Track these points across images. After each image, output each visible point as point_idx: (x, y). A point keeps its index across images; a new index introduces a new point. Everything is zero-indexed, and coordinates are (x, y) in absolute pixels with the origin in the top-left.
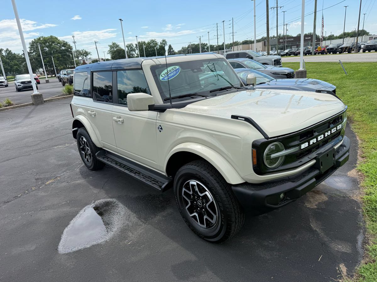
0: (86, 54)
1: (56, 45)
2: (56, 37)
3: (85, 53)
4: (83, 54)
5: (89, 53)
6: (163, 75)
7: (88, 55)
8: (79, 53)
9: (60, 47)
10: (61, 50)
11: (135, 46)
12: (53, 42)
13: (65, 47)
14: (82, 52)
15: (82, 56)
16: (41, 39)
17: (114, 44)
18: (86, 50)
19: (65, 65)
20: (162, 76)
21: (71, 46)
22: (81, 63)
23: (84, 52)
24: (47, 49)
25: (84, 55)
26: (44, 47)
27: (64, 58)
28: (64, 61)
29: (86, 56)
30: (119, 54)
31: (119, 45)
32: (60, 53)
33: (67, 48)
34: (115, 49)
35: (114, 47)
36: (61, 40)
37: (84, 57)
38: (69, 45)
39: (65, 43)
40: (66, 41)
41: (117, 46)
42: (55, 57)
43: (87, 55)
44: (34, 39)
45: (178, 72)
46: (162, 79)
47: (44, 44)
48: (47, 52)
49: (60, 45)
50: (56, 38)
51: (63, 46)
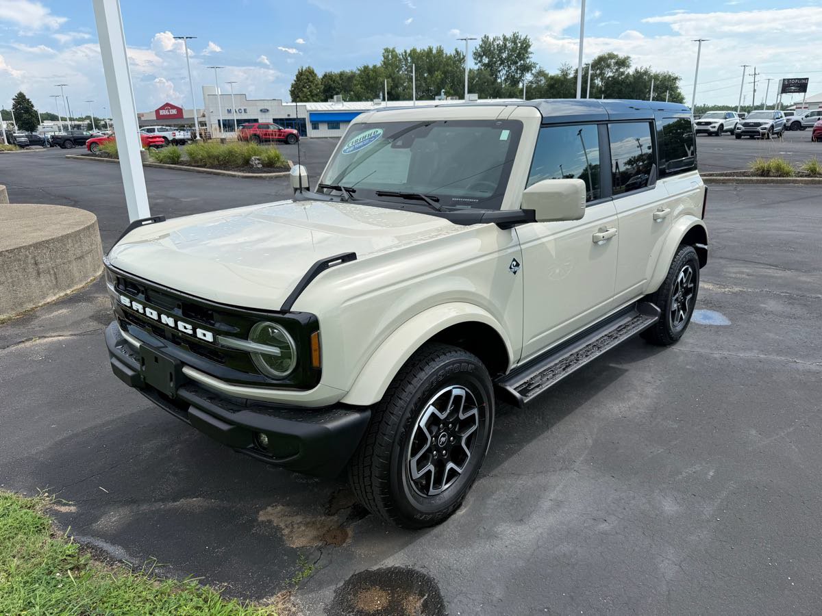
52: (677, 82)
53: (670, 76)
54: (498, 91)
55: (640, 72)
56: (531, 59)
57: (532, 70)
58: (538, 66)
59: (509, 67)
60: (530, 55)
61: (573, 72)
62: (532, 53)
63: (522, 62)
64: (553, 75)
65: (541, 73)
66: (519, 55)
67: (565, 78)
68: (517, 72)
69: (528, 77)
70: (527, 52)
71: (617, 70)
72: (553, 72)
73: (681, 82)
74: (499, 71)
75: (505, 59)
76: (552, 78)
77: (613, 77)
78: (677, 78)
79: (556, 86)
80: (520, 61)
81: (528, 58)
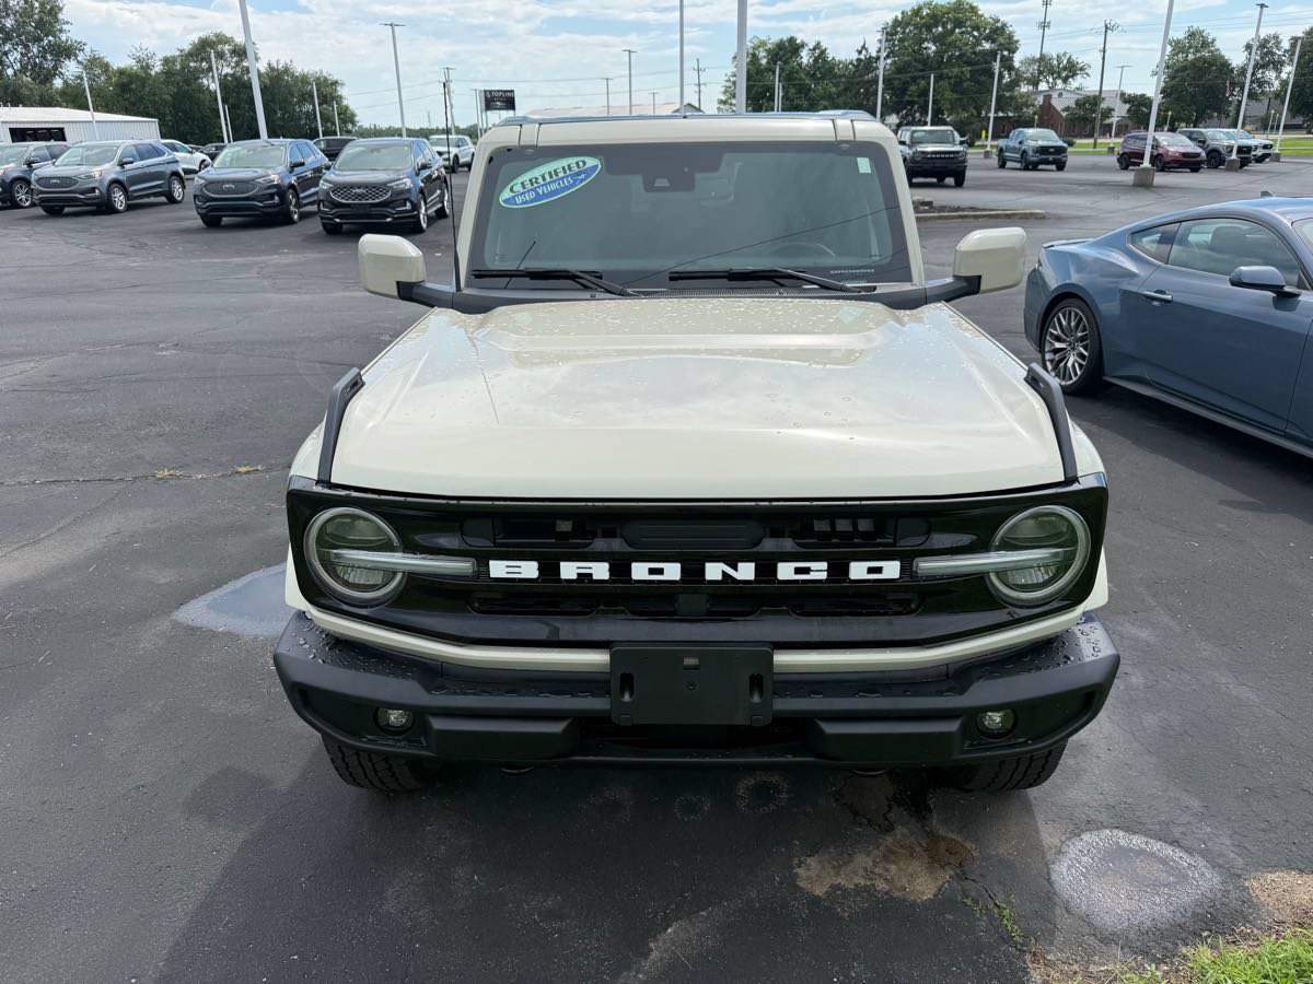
0: (1072, 69)
1: (967, 32)
2: (975, 4)
3: (1065, 69)
4: (1059, 73)
5: (1081, 69)
6: (518, 188)
7: (1074, 75)
8: (1046, 67)
9: (978, 42)
10: (974, 53)
11: (1286, 45)
12: (959, 23)
13: (993, 41)
14: (1055, 62)
15: (1051, 80)
16: (925, 12)
17: (1192, 35)
18: (1074, 57)
19: (975, 108)
20: (512, 190)
21: (1015, 38)
22: (1033, 105)
23: (1065, 62)
24: (934, 48)
25: (1059, 77)
26: (926, 40)
27: (978, 82)
28: (975, 93)
29: (1065, 80)
30: (1200, 77)
31: (1214, 40)
32: (969, 63)
33: (1001, 45)
34: (1191, 57)
35: (1190, 47)
36: (987, 16)
37: (1059, 82)
38: (1010, 37)
39: (997, 28)
40: (1003, 19)
41: (1205, 44)
42: (950, 78)
43: (1072, 77)
44: (903, 13)
45: (582, 181)
46: (506, 201)
47: (929, 28)
48: (928, 57)
49: (981, 34)
50: (973, 9)
51: (987, 39)
52: (339, 88)
53: (326, 79)
54: (14, 92)
55: (278, 70)
56: (69, 34)
57: (76, 56)
58: (87, 48)
59: (26, 47)
60: (65, 27)
61: (159, 63)
62: (68, 23)
63: (50, 38)
64: (122, 65)
65: (95, 63)
66: (40, 24)
67: (146, 73)
68: (45, 58)
69: (71, 68)
70: (57, 20)
71: (237, 64)
72: (121, 61)
73: (344, 87)
74: (6, 54)
75: (13, 30)
76: (121, 72)
77: (233, 75)
78: (336, 82)
79: (134, 86)
80: (47, 36)
81: (61, 31)
